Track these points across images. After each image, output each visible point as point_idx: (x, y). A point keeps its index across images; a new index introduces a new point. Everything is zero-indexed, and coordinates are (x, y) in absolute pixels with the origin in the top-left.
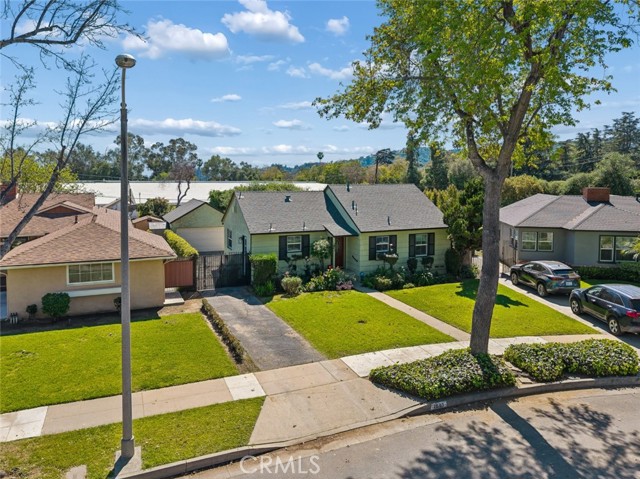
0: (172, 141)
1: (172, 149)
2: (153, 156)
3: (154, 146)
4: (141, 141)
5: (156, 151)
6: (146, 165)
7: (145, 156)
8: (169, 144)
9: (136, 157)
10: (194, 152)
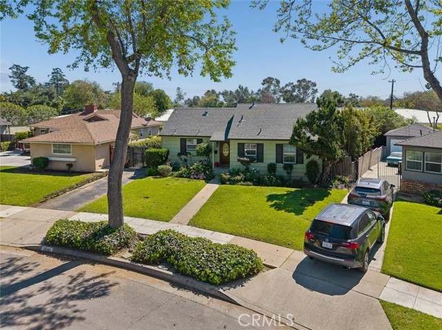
0: (298, 81)
1: (299, 86)
2: (286, 92)
3: (287, 85)
4: (278, 82)
5: (289, 88)
6: (282, 98)
7: (281, 92)
8: (297, 84)
9: (275, 93)
10: (315, 88)
